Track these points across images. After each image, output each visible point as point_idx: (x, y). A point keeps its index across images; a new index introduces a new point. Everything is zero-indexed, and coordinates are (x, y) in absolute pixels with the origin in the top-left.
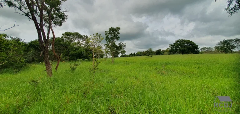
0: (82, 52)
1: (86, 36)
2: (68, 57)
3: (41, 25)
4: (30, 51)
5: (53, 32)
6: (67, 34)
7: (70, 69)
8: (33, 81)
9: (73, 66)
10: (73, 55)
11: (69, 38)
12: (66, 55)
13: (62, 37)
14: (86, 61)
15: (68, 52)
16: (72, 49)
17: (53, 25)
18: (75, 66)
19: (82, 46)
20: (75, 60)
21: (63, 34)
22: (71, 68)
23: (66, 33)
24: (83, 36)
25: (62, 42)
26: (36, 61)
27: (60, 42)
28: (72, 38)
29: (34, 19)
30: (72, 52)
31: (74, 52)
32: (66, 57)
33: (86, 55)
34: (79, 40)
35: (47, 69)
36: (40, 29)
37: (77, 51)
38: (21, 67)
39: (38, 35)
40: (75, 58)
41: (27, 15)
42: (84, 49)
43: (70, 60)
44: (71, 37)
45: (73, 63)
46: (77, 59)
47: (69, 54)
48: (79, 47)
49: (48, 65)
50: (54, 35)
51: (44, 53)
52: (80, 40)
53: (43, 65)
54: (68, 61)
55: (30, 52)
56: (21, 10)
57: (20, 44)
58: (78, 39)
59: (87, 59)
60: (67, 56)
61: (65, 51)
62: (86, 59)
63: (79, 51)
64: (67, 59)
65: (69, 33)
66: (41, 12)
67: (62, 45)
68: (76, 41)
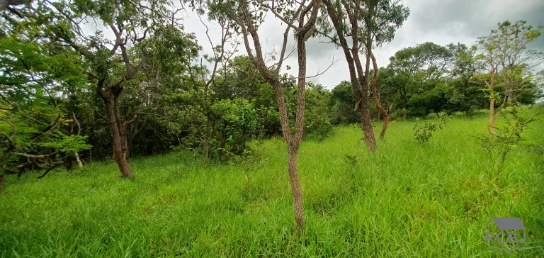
0: (443, 94)
1: (455, 44)
2: (404, 110)
3: (355, 50)
4: (334, 104)
5: (374, 60)
6: (402, 56)
7: (413, 138)
8: (349, 157)
9: (422, 131)
10: (418, 104)
11: (406, 64)
12: (400, 106)
13: (391, 66)
14: (459, 117)
15: (403, 97)
16: (415, 89)
17: (374, 43)
18: (428, 131)
19: (445, 75)
20: (423, 116)
21: (392, 59)
22: (416, 137)
23: (398, 54)
24: (448, 48)
25: (390, 78)
26: (344, 120)
27: (387, 77)
28: (413, 63)
29: (344, 44)
30: (415, 97)
31: (419, 97)
32: (399, 110)
33: (459, 99)
34: (434, 62)
35: (366, 136)
36: (352, 60)
37: (429, 93)
38: (327, 132)
39: (351, 72)
40: (423, 112)
41: (334, 40)
42: (451, 85)
43: (410, 117)
44: (411, 60)
45: (423, 125)
46: (428, 113)
47: (406, 102)
48: (432, 80)
49: (367, 128)
50: (375, 65)
51: (360, 105)
52: (438, 62)
53: (356, 129)
54: (404, 119)
55: (335, 106)
56: (326, 35)
57: (323, 94)
58: (431, 59)
59: (462, 111)
60: (401, 108)
61: (398, 95)
62: (459, 113)
63: (434, 92)
64: (402, 115)
65: (406, 50)
66: (354, 25)
67: (390, 84)
68: (426, 67)
